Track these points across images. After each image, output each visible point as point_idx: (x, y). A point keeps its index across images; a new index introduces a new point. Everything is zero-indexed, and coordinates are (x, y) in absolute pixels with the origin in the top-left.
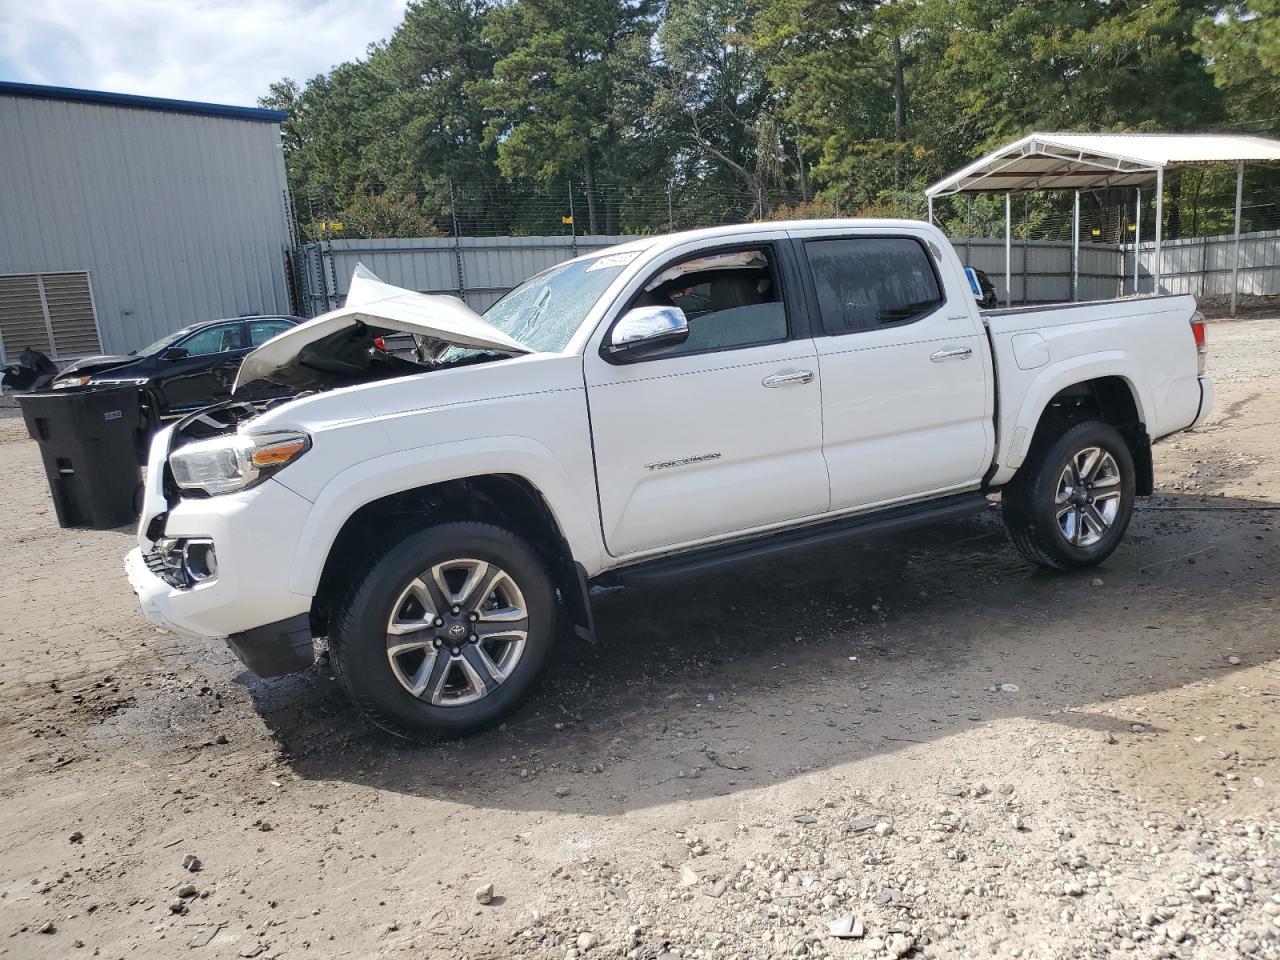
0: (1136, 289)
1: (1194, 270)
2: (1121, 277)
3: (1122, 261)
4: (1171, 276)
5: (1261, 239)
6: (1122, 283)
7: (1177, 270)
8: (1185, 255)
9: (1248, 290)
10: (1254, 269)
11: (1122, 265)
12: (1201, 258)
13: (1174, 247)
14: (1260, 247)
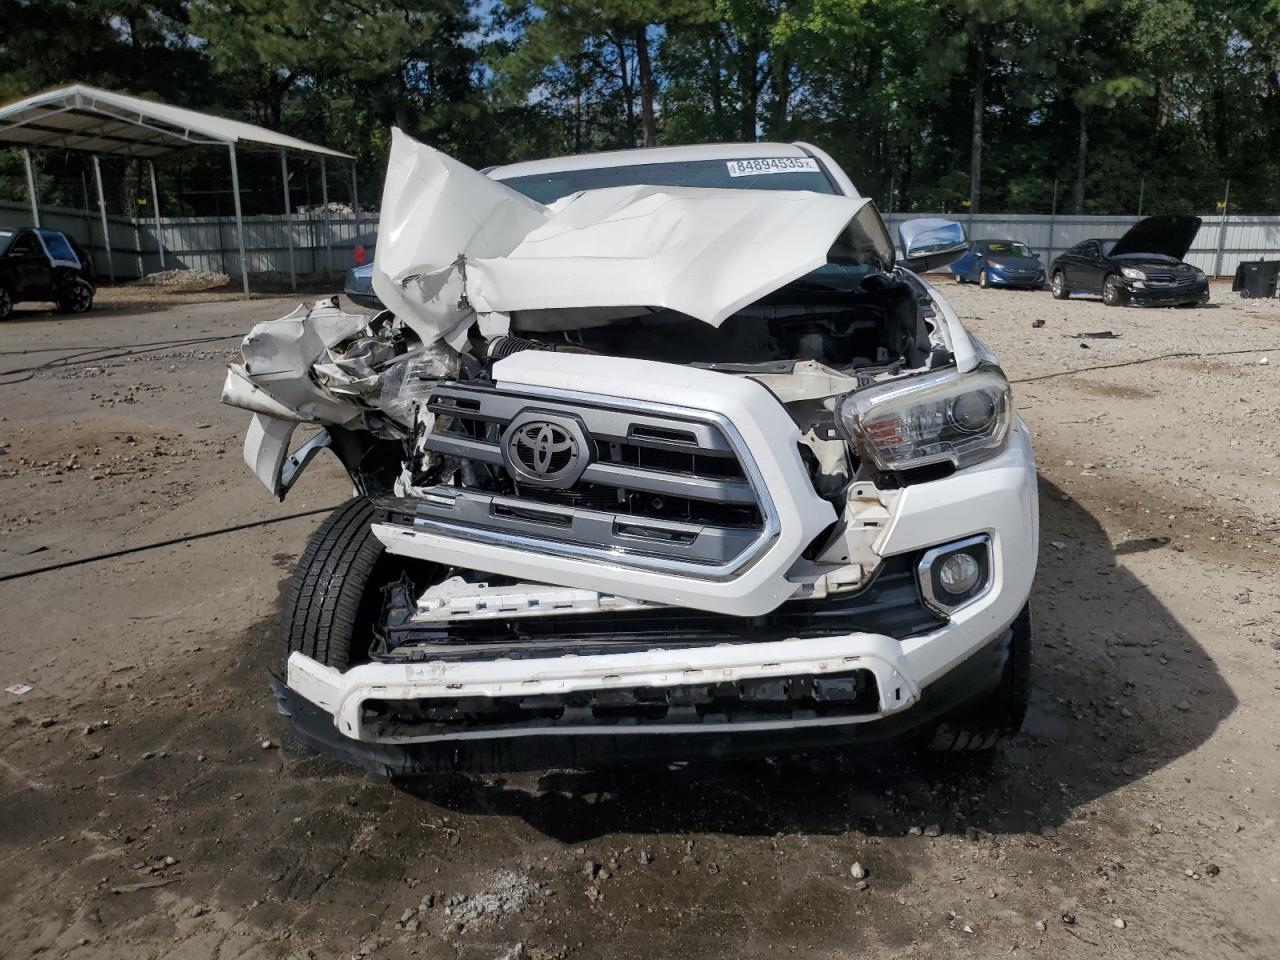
0: (163, 265)
1: (211, 249)
2: (137, 252)
3: (137, 235)
4: (192, 253)
5: (270, 223)
6: (140, 260)
7: (195, 248)
8: (202, 233)
9: (264, 268)
10: (266, 250)
11: (137, 240)
12: (218, 238)
13: (190, 225)
14: (269, 230)
